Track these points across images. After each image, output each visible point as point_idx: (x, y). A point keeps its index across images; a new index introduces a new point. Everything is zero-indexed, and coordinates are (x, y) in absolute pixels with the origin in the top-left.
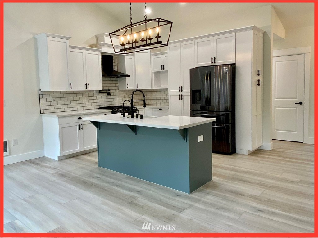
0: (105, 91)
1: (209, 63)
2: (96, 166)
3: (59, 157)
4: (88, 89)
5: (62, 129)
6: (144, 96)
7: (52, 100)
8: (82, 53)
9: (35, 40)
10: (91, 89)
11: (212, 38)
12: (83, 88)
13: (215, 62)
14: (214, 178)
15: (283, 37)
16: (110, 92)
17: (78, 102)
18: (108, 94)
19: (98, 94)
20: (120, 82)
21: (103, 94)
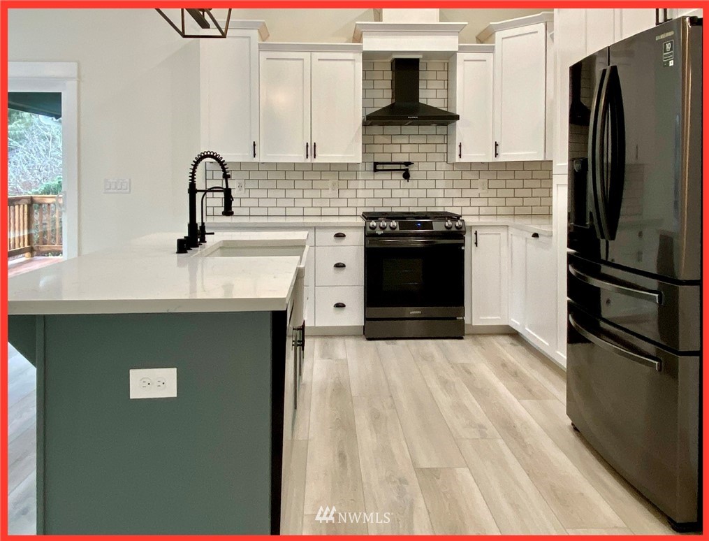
0: (398, 167)
4: (311, 160)
7: (235, 185)
8: (301, 62)
10: (322, 158)
12: (297, 156)
13: (666, 21)
16: (411, 168)
17: (308, 193)
18: (407, 176)
19: (370, 175)
20: (448, 138)
21: (386, 176)
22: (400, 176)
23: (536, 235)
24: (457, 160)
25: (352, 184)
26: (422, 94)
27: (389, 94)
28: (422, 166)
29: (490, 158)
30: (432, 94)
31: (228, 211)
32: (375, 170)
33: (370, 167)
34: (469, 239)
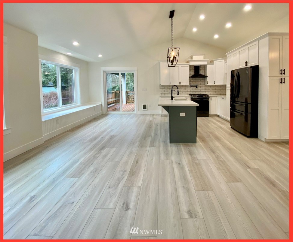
1: (244, 66)
3: (161, 115)
4: (180, 85)
6: (178, 89)
7: (165, 89)
11: (246, 47)
12: (177, 84)
13: (247, 65)
16: (198, 86)
18: (197, 87)
19: (190, 87)
20: (205, 80)
21: (193, 87)
22: (195, 87)
23: (223, 98)
24: (207, 84)
25: (186, 89)
26: (200, 72)
27: (193, 72)
28: (200, 86)
29: (213, 84)
30: (201, 72)
31: (178, 94)
32: (191, 86)
33: (190, 86)
34: (210, 99)
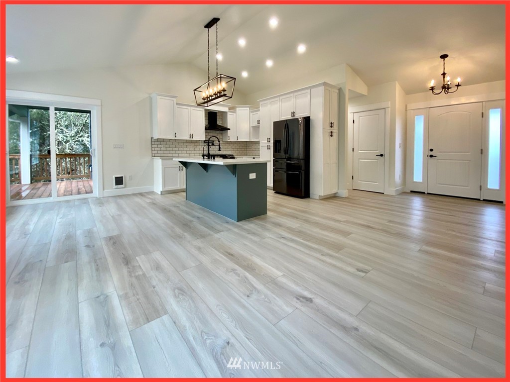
0: (209, 142)
1: (289, 117)
2: (185, 200)
3: (161, 192)
4: (191, 139)
5: (164, 169)
6: (219, 142)
7: (162, 146)
8: (187, 109)
9: (151, 99)
10: (195, 138)
11: (292, 95)
13: (294, 116)
14: (269, 213)
15: (366, 94)
16: (214, 142)
17: (185, 149)
20: (225, 134)
24: (228, 140)
25: (198, 146)
29: (236, 140)
30: (220, 122)
31: (220, 150)
33: (204, 142)
